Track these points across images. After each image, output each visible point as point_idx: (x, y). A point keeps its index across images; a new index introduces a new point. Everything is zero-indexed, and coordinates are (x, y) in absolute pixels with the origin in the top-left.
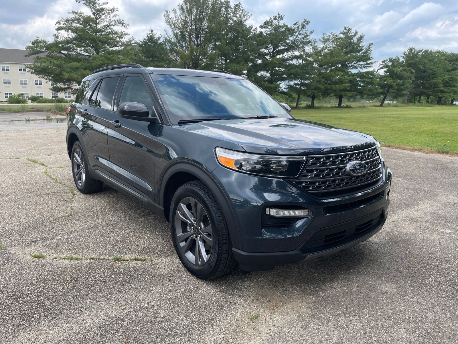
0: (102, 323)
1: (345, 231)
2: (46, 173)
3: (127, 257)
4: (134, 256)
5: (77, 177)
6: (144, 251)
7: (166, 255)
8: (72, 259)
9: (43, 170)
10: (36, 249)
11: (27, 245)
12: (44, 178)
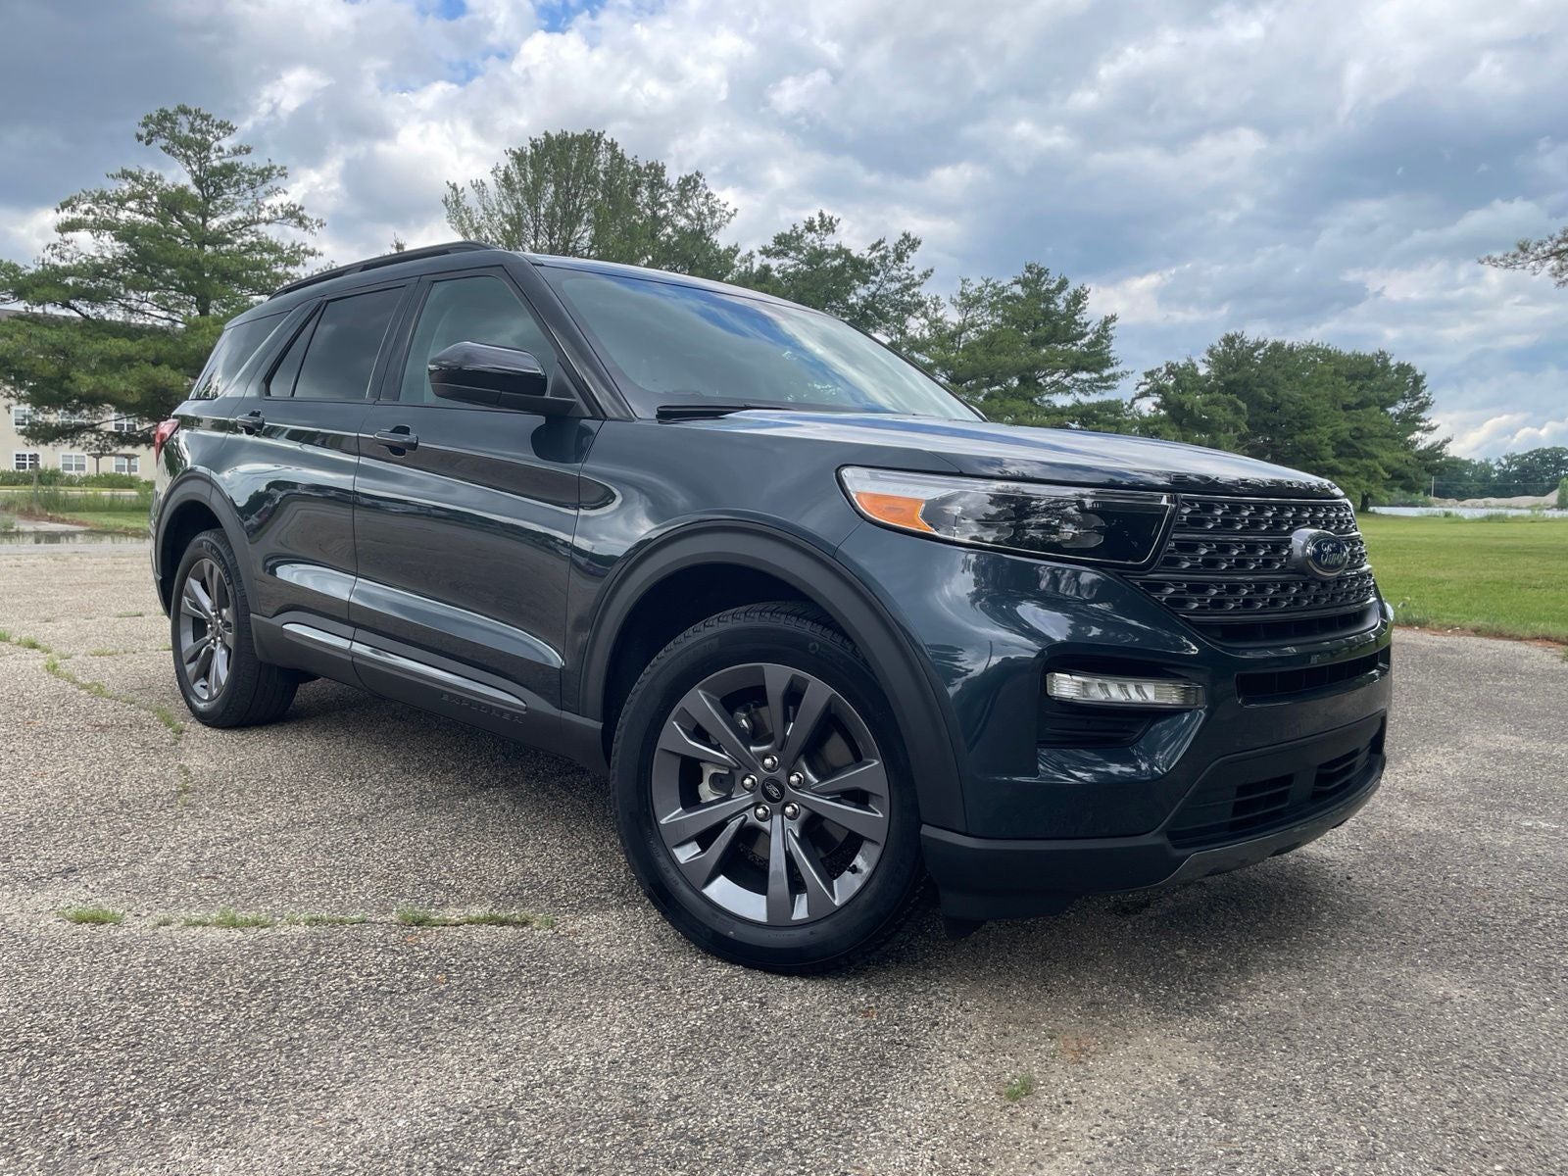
0: (427, 1127)
1: (1287, 779)
2: (52, 669)
3: (453, 914)
4: (477, 911)
5: (190, 668)
6: (514, 895)
7: (601, 907)
8: (233, 924)
9: (36, 661)
10: (75, 896)
11: (36, 882)
12: (49, 684)
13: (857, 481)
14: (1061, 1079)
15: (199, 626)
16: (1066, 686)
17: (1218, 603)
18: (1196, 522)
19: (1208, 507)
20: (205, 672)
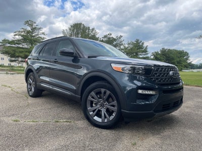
2: (12, 90)
3: (61, 121)
4: (64, 120)
5: (29, 90)
6: (69, 118)
7: (80, 120)
8: (34, 122)
9: (10, 89)
10: (14, 118)
11: (9, 116)
12: (12, 92)
13: (113, 65)
14: (140, 143)
15: (30, 84)
16: (140, 91)
17: (160, 81)
18: (157, 70)
19: (159, 69)
20: (31, 90)
